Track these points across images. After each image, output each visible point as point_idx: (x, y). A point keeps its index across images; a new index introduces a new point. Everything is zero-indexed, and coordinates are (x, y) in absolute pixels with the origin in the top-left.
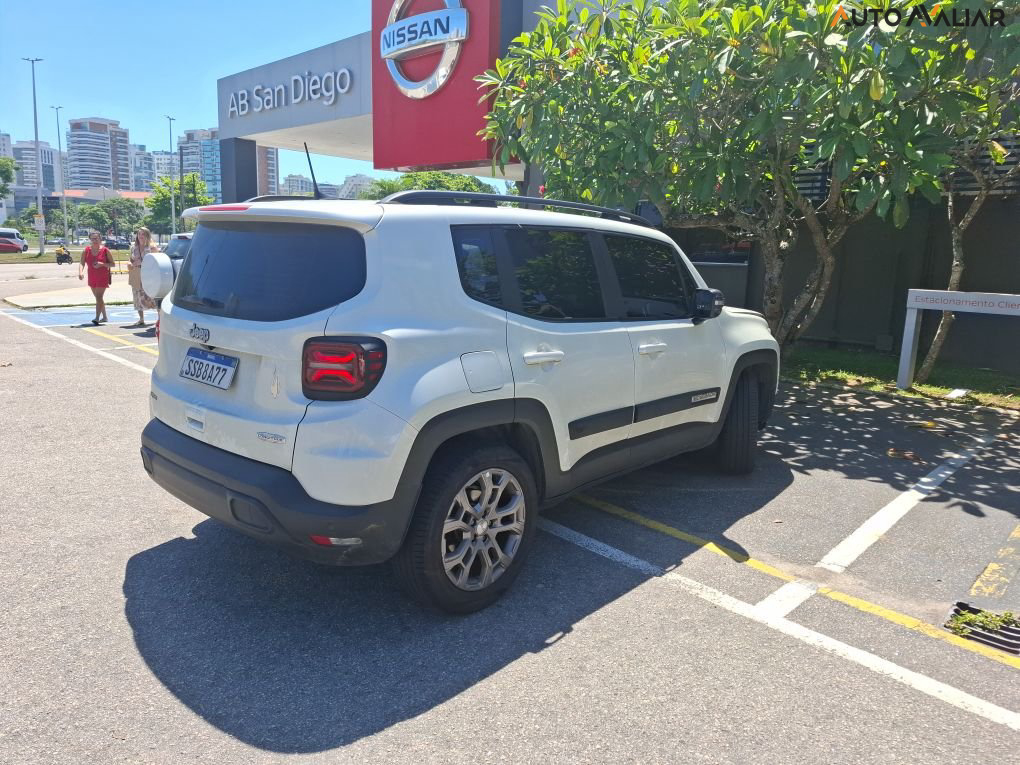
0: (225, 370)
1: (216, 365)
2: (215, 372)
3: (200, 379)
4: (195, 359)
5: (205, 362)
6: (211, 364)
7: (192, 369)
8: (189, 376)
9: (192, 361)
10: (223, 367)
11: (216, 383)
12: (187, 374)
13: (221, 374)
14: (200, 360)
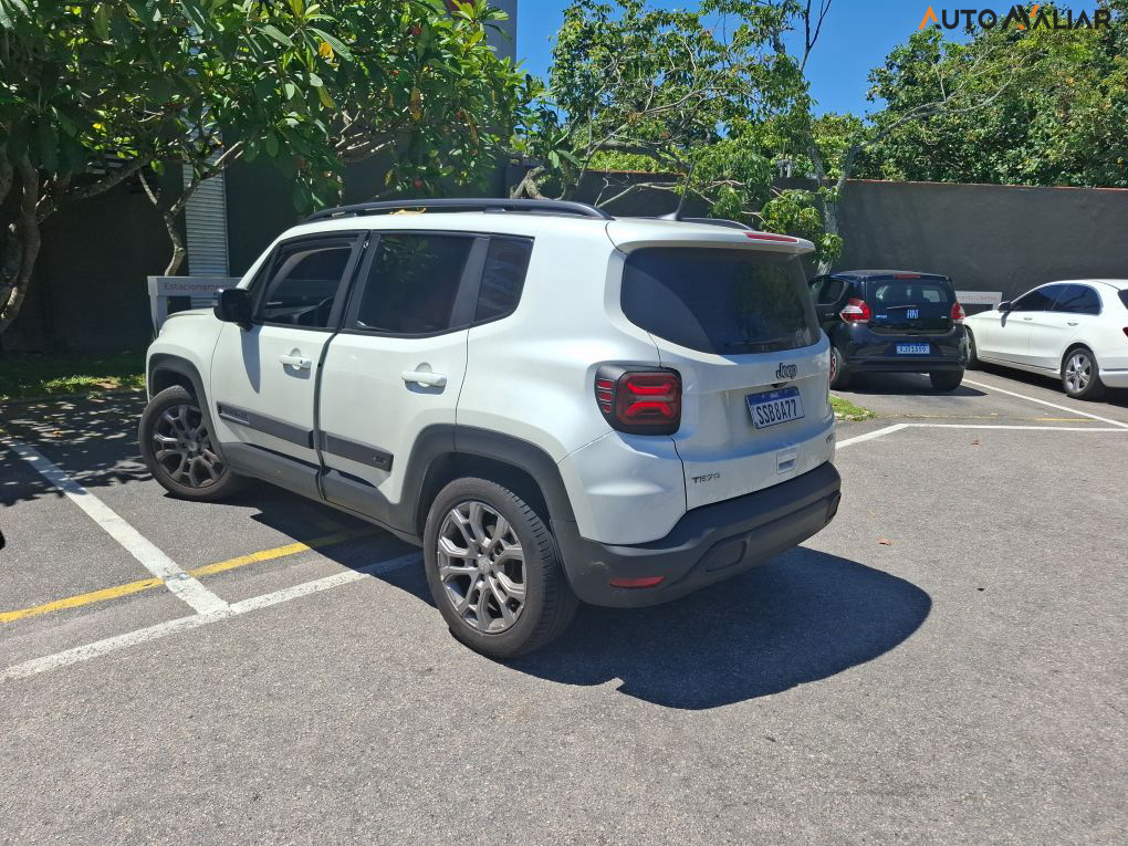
0: (793, 401)
1: (784, 400)
2: (786, 407)
3: (777, 420)
4: (761, 405)
5: (772, 403)
6: (779, 402)
7: (764, 416)
8: (765, 424)
9: (758, 408)
10: (789, 399)
11: (793, 416)
12: (762, 423)
13: (792, 406)
14: (766, 404)
